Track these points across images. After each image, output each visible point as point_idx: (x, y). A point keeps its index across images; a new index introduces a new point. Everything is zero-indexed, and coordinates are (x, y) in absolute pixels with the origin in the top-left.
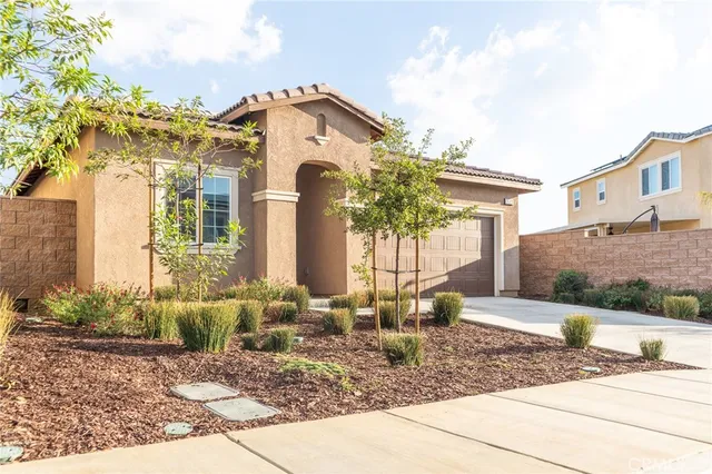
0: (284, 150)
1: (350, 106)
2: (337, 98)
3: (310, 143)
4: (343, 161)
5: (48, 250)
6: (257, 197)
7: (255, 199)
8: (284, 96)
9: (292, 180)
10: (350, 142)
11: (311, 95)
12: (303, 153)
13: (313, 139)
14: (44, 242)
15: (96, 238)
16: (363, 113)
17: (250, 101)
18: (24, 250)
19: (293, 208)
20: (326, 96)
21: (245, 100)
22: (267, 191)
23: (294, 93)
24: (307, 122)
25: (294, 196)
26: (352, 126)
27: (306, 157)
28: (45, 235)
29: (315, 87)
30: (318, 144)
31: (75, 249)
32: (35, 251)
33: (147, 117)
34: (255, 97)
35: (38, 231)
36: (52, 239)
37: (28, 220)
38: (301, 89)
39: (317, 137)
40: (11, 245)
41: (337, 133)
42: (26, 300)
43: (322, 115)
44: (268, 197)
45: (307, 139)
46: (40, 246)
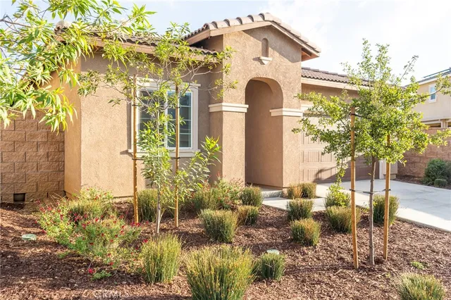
0: (236, 69)
1: (289, 32)
2: (279, 25)
3: (256, 62)
4: (281, 78)
5: (42, 152)
6: (214, 108)
7: (212, 110)
8: (238, 23)
9: (242, 94)
10: (286, 62)
11: (259, 23)
12: (250, 71)
13: (259, 60)
14: (38, 146)
15: (82, 146)
16: (298, 38)
17: (212, 27)
18: (22, 153)
19: (243, 117)
20: (270, 24)
21: (207, 26)
22: (223, 104)
23: (246, 21)
24: (254, 45)
25: (244, 108)
26: (288, 48)
27: (253, 75)
28: (39, 139)
29: (262, 15)
30: (262, 63)
31: (63, 151)
32: (31, 153)
33: (134, 42)
34: (215, 24)
35: (33, 136)
36: (45, 143)
37: (25, 127)
38: (251, 17)
39: (262, 58)
40: (11, 148)
41: (277, 54)
42: (24, 194)
43: (265, 39)
44: (224, 109)
45: (254, 59)
46: (35, 149)
